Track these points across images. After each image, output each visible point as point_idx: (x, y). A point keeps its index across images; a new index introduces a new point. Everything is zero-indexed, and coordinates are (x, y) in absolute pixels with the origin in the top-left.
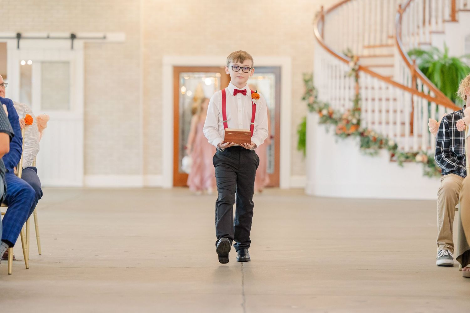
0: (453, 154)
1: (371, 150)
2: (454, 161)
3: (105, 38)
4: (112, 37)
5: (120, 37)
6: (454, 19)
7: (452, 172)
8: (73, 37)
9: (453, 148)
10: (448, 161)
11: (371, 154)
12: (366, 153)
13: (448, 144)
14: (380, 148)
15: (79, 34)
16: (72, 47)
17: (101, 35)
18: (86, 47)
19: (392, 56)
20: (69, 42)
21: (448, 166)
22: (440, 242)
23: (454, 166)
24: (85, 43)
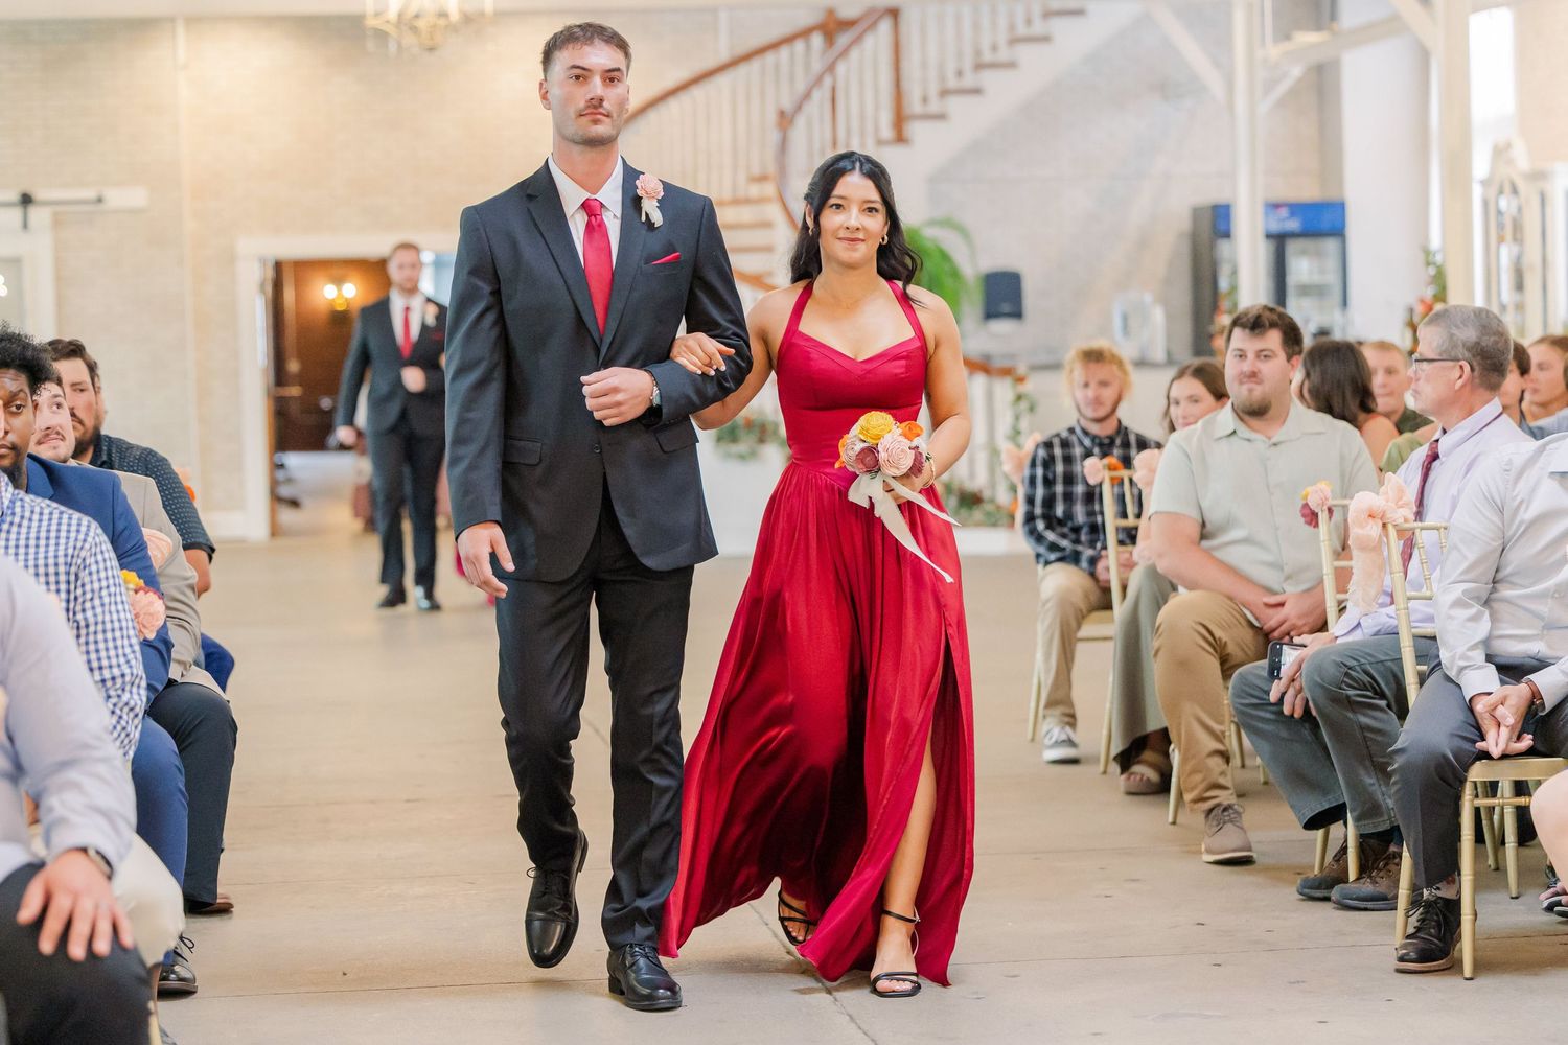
0: (1061, 522)
1: (742, 447)
2: (1064, 536)
3: (100, 200)
4: (116, 198)
5: (130, 197)
6: (900, 138)
7: (1060, 560)
8: (27, 200)
9: (1059, 511)
10: (1051, 536)
11: (742, 457)
12: (728, 455)
13: (1049, 502)
14: (762, 441)
15: (39, 194)
16: (25, 225)
17: (91, 194)
18: (58, 223)
19: (767, 225)
20: (16, 214)
21: (1053, 547)
22: (1049, 711)
23: (1064, 549)
24: (56, 215)
